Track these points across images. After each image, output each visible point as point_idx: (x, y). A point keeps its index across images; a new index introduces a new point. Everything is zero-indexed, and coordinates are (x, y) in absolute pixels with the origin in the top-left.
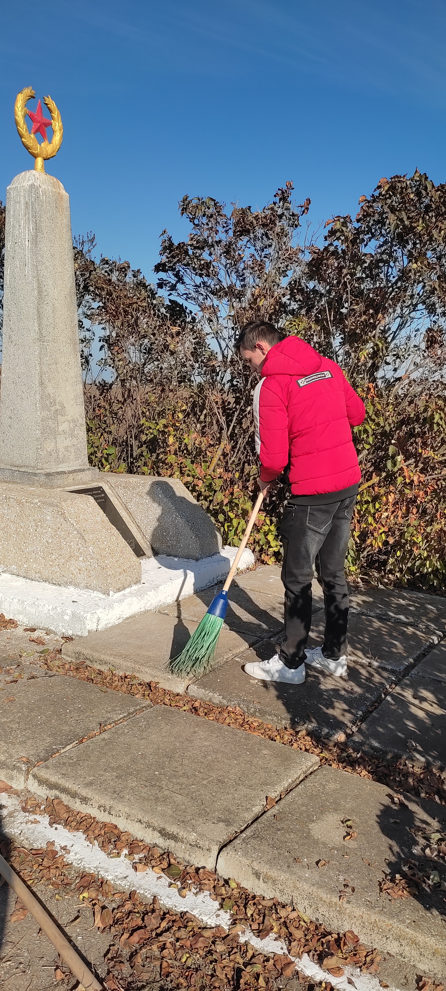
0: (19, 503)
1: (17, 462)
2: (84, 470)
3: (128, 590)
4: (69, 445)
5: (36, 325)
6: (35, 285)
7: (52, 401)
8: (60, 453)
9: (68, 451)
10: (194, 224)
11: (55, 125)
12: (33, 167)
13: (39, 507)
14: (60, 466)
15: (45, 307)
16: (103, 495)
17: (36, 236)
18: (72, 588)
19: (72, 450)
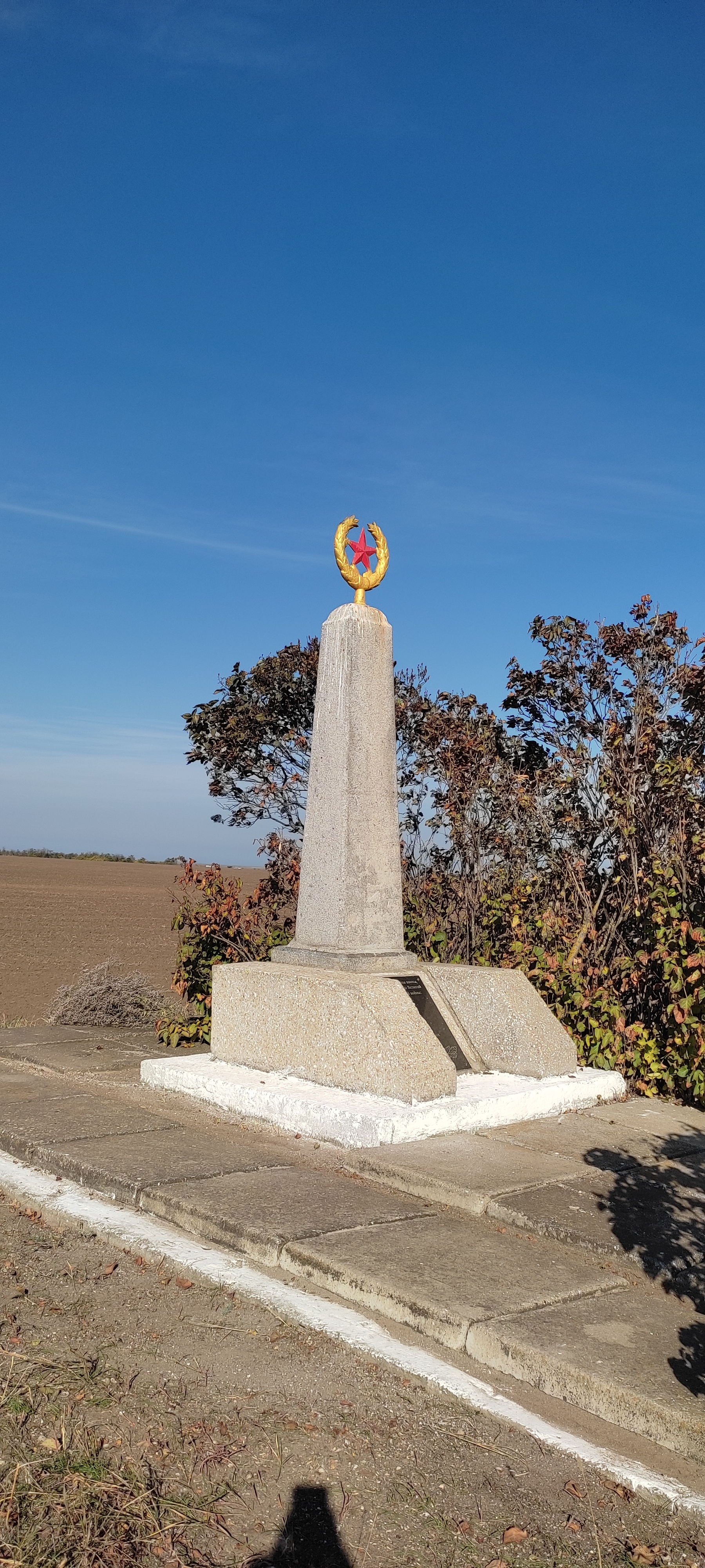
0: (312, 985)
1: (316, 941)
2: (397, 954)
3: (437, 1101)
4: (379, 920)
5: (345, 775)
6: (347, 729)
7: (360, 864)
8: (368, 931)
9: (377, 928)
10: (548, 648)
11: (380, 552)
12: (353, 600)
13: (334, 990)
14: (367, 946)
15: (358, 753)
16: (420, 987)
17: (351, 674)
18: (367, 1095)
19: (384, 928)
